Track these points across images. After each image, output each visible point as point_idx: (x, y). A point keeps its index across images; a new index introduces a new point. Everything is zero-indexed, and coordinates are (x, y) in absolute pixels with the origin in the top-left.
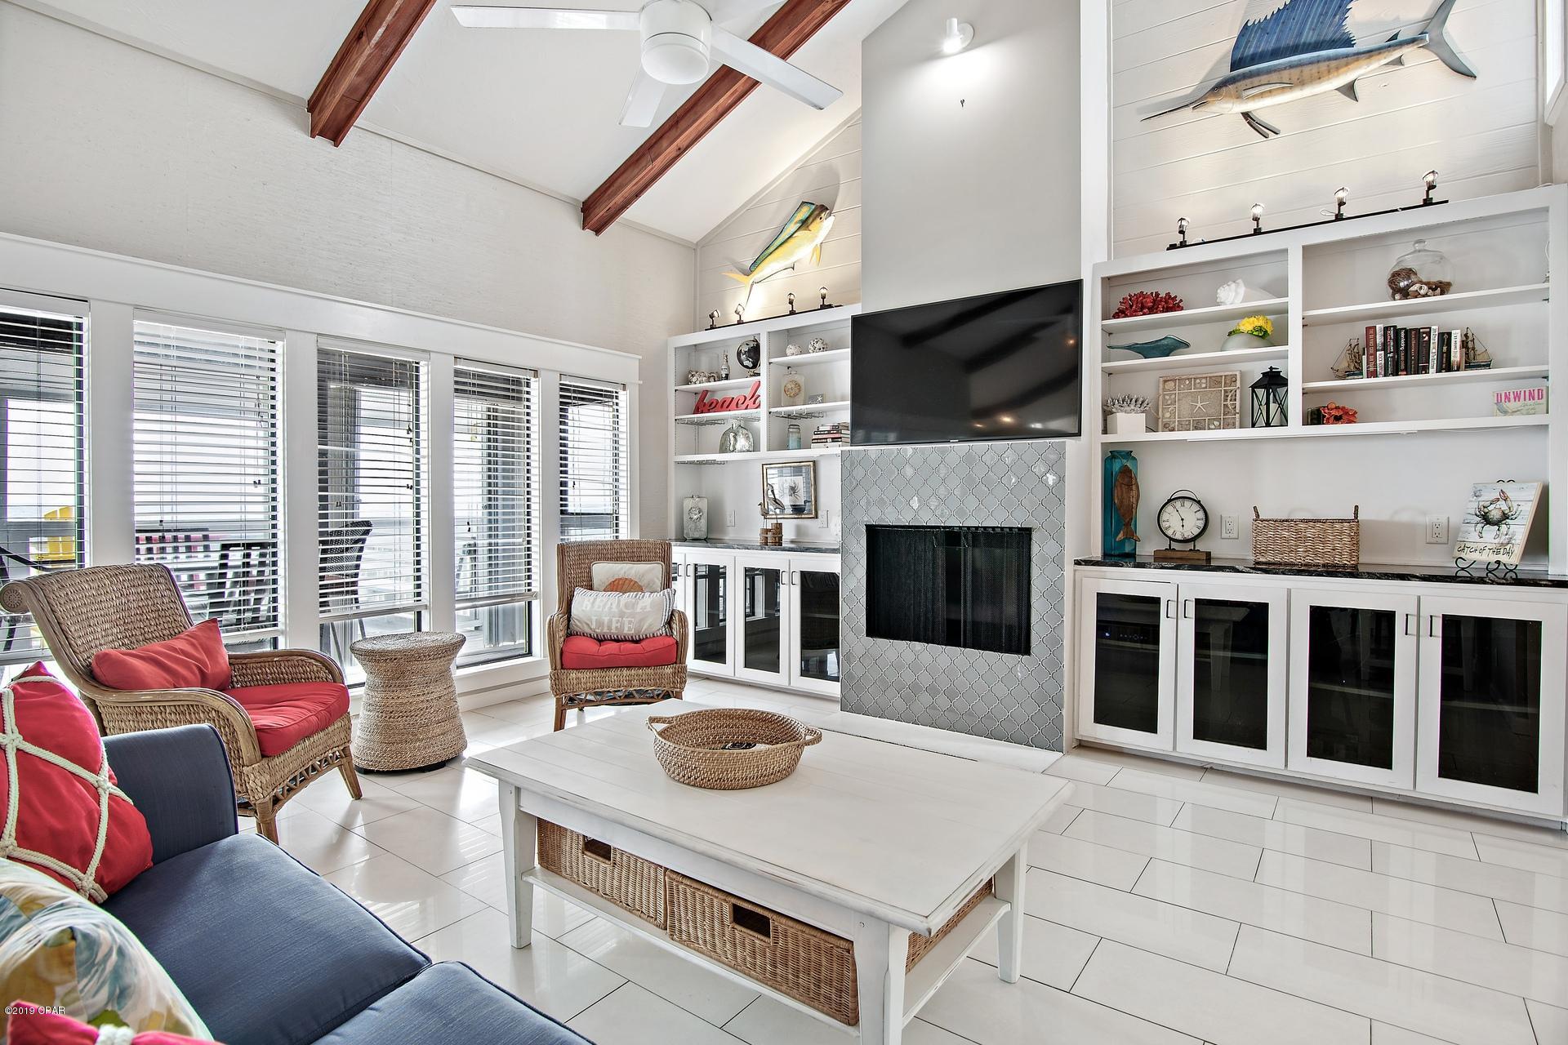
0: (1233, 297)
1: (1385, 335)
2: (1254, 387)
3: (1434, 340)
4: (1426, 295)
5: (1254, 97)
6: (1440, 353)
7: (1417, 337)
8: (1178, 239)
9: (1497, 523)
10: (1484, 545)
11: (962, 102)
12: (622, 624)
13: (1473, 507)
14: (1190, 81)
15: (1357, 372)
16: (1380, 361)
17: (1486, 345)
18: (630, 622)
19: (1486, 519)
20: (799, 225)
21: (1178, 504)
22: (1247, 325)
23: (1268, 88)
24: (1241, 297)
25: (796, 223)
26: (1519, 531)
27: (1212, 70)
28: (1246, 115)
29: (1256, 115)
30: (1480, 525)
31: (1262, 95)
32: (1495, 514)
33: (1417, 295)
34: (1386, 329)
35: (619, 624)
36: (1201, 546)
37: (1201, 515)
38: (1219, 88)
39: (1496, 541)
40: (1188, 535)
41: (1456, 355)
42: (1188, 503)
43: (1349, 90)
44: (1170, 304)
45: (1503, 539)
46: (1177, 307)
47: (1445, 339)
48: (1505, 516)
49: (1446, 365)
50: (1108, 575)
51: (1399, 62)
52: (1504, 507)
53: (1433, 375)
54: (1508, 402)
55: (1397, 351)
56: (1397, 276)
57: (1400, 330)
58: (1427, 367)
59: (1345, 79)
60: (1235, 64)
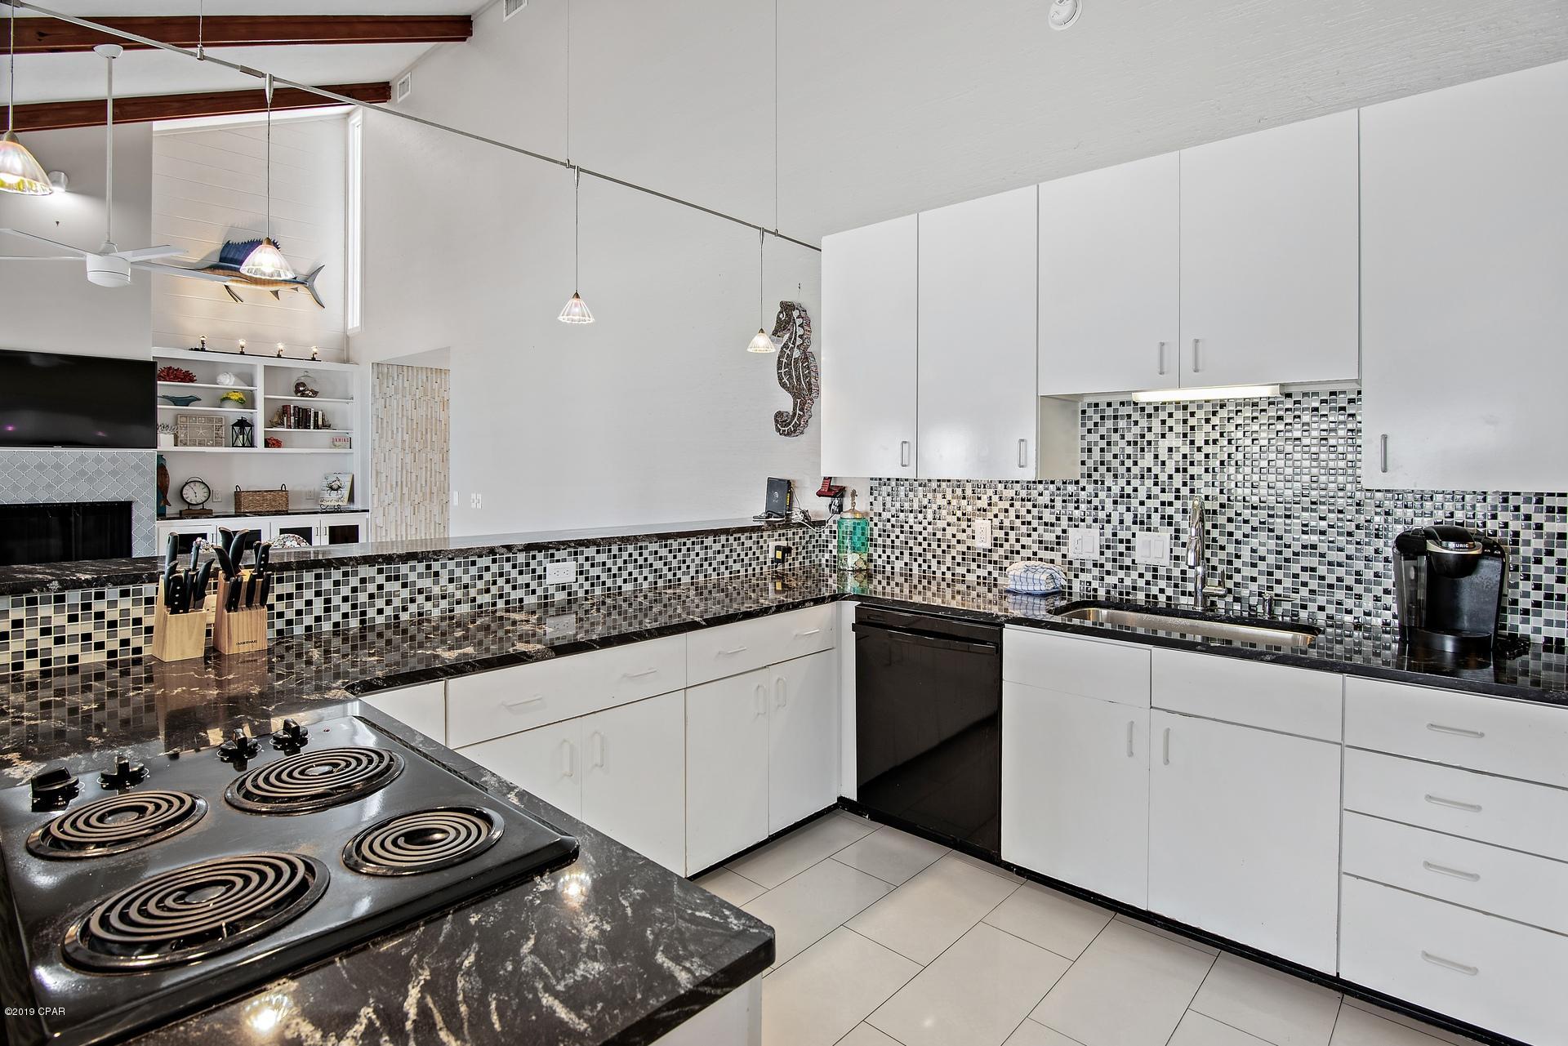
0: (227, 381)
1: (294, 410)
2: (233, 426)
3: (312, 415)
4: (310, 397)
5: (234, 280)
6: (315, 423)
7: (306, 412)
8: (200, 347)
9: (337, 490)
10: (332, 499)
11: (58, 223)
13: (325, 483)
14: (195, 258)
15: (282, 424)
16: (292, 421)
17: (330, 419)
19: (332, 488)
21: (192, 484)
22: (235, 397)
24: (232, 383)
26: (346, 493)
27: (208, 256)
28: (227, 287)
29: (230, 288)
30: (330, 491)
31: (238, 281)
32: (335, 487)
33: (307, 396)
34: (295, 407)
36: (207, 506)
37: (206, 490)
38: (213, 268)
39: (337, 496)
40: (199, 501)
41: (320, 423)
42: (197, 484)
43: (276, 293)
44: (188, 377)
46: (192, 381)
47: (316, 414)
48: (339, 487)
49: (316, 426)
50: (175, 524)
51: (296, 289)
52: (337, 483)
53: (312, 430)
54: (337, 443)
55: (299, 418)
56: (298, 385)
57: (299, 409)
58: (310, 426)
59: (274, 288)
60: (222, 259)
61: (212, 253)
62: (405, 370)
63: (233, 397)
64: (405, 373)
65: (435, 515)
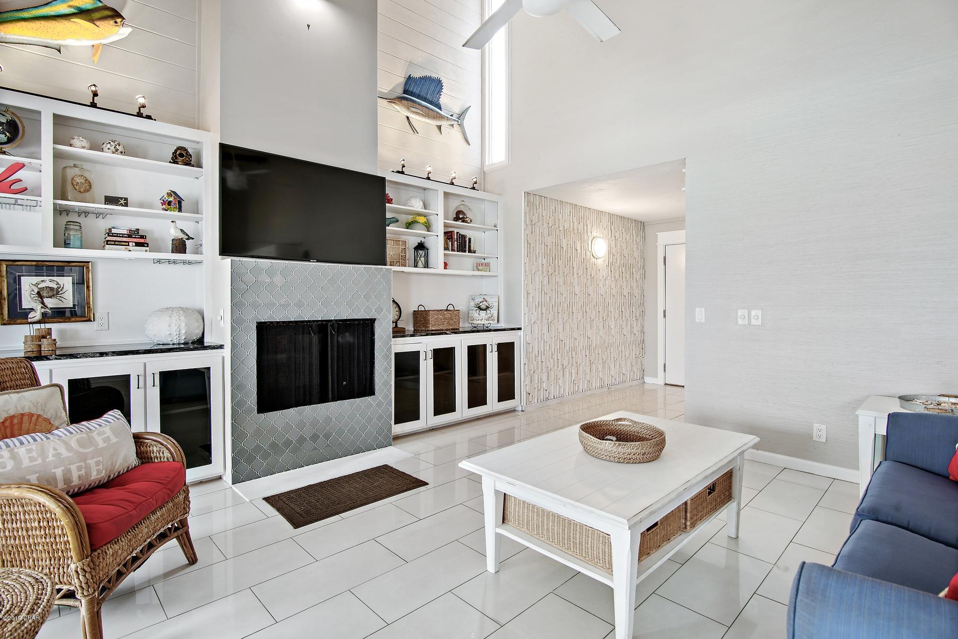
0: (417, 205)
1: (457, 235)
2: (415, 248)
3: (468, 240)
5: (414, 112)
6: (469, 248)
7: (464, 237)
8: (401, 170)
9: (485, 310)
10: (482, 318)
11: (309, 26)
12: (88, 468)
16: (455, 245)
18: (98, 463)
19: (480, 308)
20: (73, 10)
23: (418, 111)
24: (419, 207)
25: (70, 6)
26: (495, 312)
27: (396, 87)
28: (408, 118)
29: (411, 120)
30: (478, 311)
31: (416, 113)
32: (483, 307)
33: (467, 222)
34: (457, 232)
35: (83, 470)
37: (398, 309)
38: (399, 99)
39: (487, 316)
43: (439, 127)
45: (489, 315)
46: (392, 203)
47: (470, 240)
48: (487, 307)
49: (470, 251)
51: (452, 124)
52: (486, 304)
53: (467, 253)
54: (480, 268)
55: (460, 243)
56: (459, 213)
57: (460, 234)
58: (466, 250)
59: (439, 123)
60: (405, 92)
61: (398, 85)
62: (543, 200)
63: (420, 221)
64: (543, 202)
65: (560, 333)
